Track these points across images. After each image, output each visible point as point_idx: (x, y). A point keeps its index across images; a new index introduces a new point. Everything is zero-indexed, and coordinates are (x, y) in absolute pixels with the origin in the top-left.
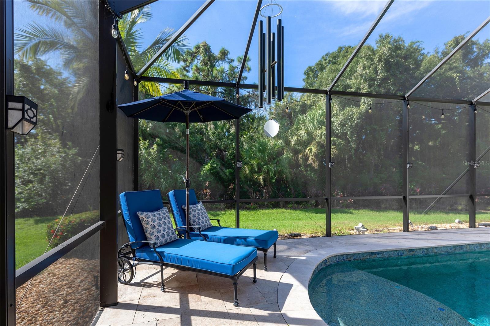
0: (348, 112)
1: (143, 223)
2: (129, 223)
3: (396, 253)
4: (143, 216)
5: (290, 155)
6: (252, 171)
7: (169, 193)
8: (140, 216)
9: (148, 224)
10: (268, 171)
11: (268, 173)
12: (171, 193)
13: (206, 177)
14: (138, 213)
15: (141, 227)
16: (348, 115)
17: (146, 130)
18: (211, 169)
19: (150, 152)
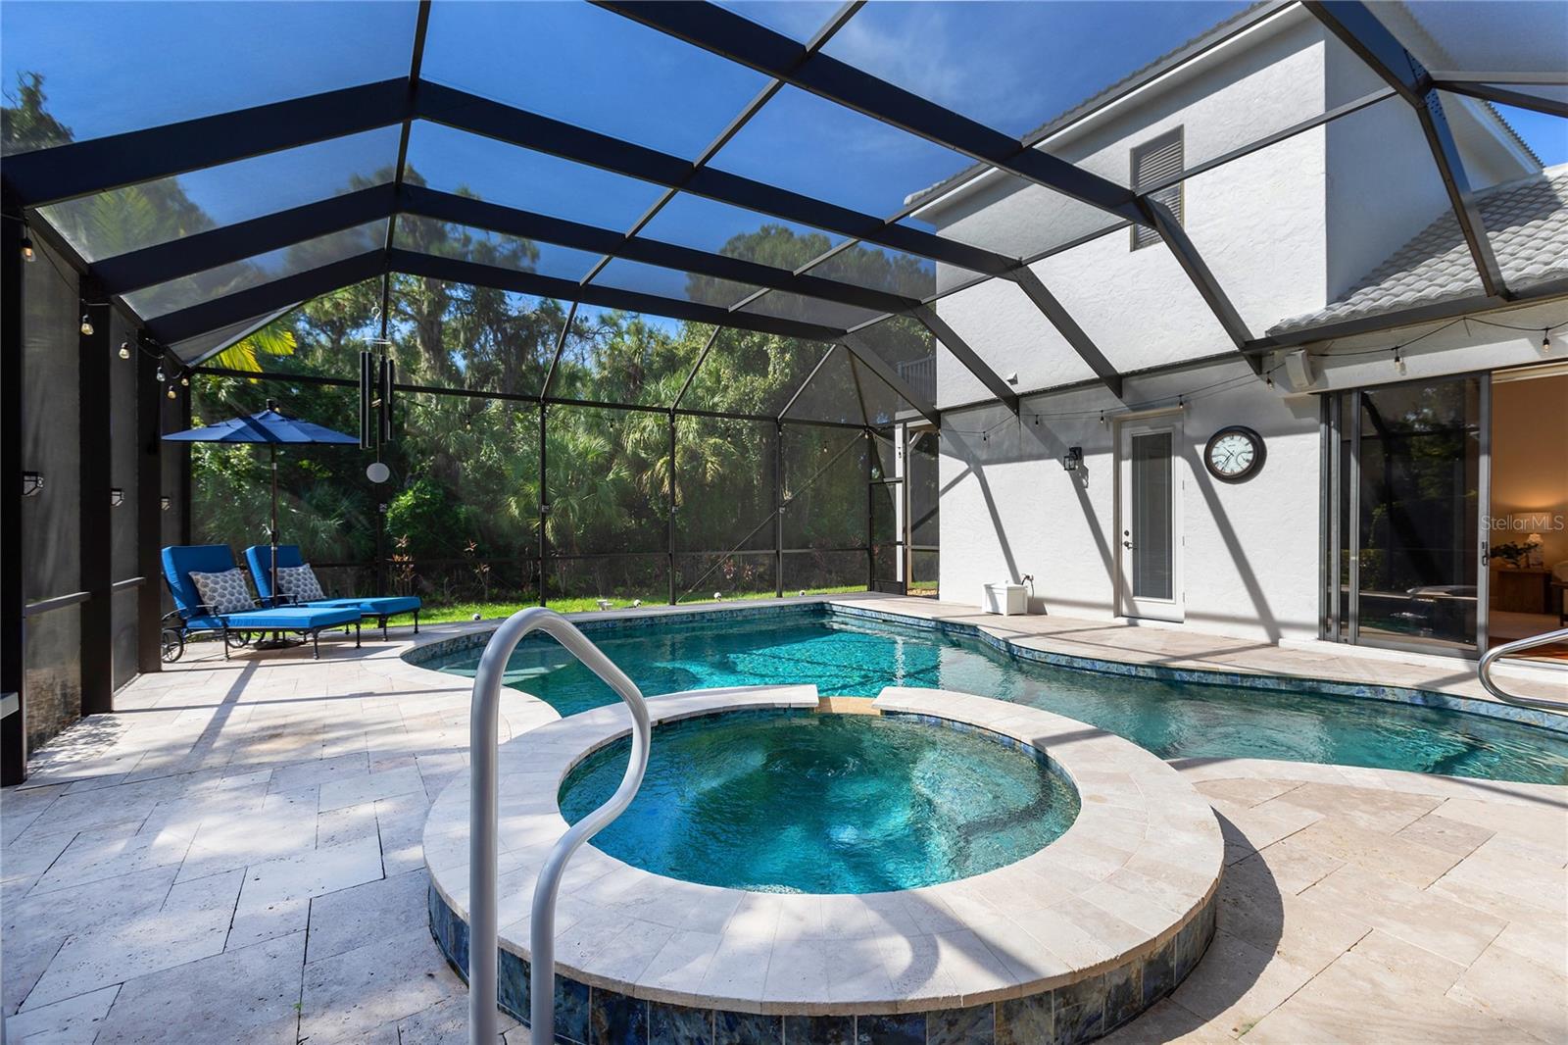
0: (745, 386)
1: (199, 586)
2: (177, 586)
3: (605, 624)
4: (198, 577)
5: (624, 474)
6: (528, 510)
7: (248, 550)
8: (194, 577)
9: (206, 586)
10: (565, 510)
11: (564, 513)
12: (250, 550)
13: (401, 524)
14: (190, 573)
15: (196, 590)
16: (744, 391)
17: (216, 394)
18: (416, 506)
19: (229, 458)
